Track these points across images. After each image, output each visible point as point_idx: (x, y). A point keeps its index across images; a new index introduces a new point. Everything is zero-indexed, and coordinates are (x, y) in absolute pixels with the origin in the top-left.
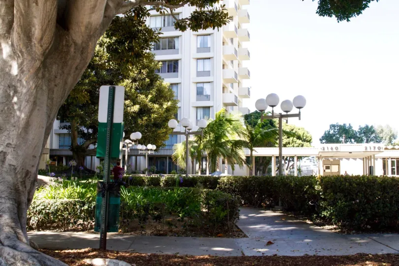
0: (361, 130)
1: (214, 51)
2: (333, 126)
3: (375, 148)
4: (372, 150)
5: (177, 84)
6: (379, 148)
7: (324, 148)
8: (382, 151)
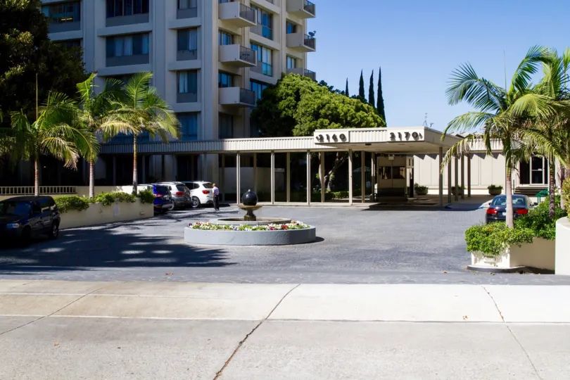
3: (407, 134)
4: (404, 139)
5: (148, 33)
6: (415, 135)
7: (321, 136)
8: (420, 139)
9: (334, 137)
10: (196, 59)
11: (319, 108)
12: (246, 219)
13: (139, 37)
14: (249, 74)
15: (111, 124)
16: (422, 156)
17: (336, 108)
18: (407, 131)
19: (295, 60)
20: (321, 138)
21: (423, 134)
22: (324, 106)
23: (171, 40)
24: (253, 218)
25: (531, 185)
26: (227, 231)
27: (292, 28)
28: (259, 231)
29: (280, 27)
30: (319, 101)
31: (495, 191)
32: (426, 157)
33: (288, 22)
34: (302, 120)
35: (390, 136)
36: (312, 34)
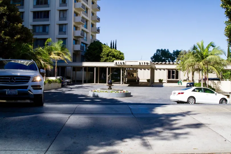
0: (174, 53)
1: (68, 6)
2: (158, 50)
3: (145, 63)
4: (143, 64)
5: (48, 25)
6: (147, 63)
7: (116, 63)
8: (149, 65)
9: (121, 63)
10: (66, 34)
11: (109, 53)
12: (109, 89)
13: (45, 26)
14: (81, 40)
15: (53, 57)
16: (141, 69)
17: (114, 53)
18: (145, 62)
19: (93, 36)
20: (117, 63)
21: (150, 63)
22: (110, 52)
23: (57, 28)
24: (111, 89)
25: (171, 79)
26: (106, 93)
27: (93, 25)
28: (117, 93)
29: (89, 25)
30: (109, 51)
31: (161, 81)
32: (146, 69)
33: (92, 23)
34: (103, 56)
35: (139, 63)
36: (99, 28)
